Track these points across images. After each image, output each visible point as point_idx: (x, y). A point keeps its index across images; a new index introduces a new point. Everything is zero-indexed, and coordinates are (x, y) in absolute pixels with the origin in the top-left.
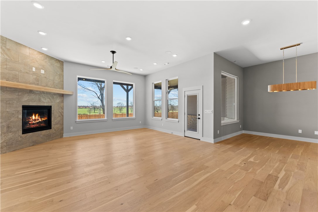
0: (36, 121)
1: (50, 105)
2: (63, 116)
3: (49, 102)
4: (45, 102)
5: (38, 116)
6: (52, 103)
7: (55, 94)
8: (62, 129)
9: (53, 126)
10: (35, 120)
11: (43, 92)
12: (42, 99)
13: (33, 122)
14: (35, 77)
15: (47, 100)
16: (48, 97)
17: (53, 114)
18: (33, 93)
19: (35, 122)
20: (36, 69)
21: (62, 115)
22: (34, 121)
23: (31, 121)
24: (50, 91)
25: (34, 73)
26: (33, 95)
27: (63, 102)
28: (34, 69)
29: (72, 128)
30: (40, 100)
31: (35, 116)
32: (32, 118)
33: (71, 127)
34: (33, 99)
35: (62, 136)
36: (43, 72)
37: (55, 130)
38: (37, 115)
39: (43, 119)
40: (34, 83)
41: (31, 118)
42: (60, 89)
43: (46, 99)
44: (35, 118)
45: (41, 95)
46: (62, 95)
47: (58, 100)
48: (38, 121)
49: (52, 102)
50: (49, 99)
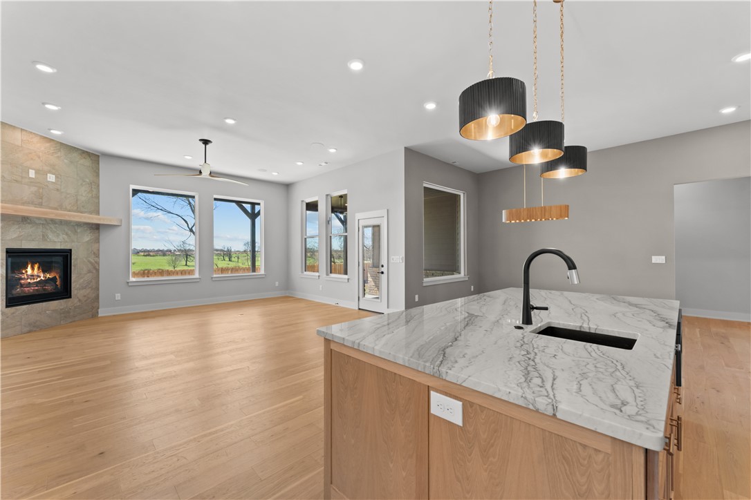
0: (34, 279)
1: (68, 247)
2: (98, 271)
3: (66, 242)
4: (56, 241)
5: (39, 268)
6: (73, 244)
7: (79, 224)
8: (97, 298)
9: (74, 292)
10: (32, 277)
11: (53, 221)
12: (51, 236)
13: (29, 281)
14: (34, 189)
15: (61, 237)
16: (64, 231)
17: (75, 266)
18: (29, 223)
19: (32, 281)
20: (37, 172)
21: (95, 269)
22: (31, 279)
23: (24, 278)
24: (67, 218)
25: (32, 182)
26: (31, 228)
27: (97, 240)
28: (32, 174)
29: (118, 296)
30: (44, 238)
31: (33, 269)
32: (26, 272)
33: (116, 295)
34: (31, 235)
35: (95, 315)
36: (51, 178)
37: (80, 300)
38: (36, 266)
39: (48, 276)
40: (32, 203)
41: (24, 272)
42: (91, 213)
43: (58, 236)
44: (32, 273)
45: (48, 227)
46: (97, 227)
47: (87, 237)
48: (39, 279)
49: (73, 241)
50: (67, 234)
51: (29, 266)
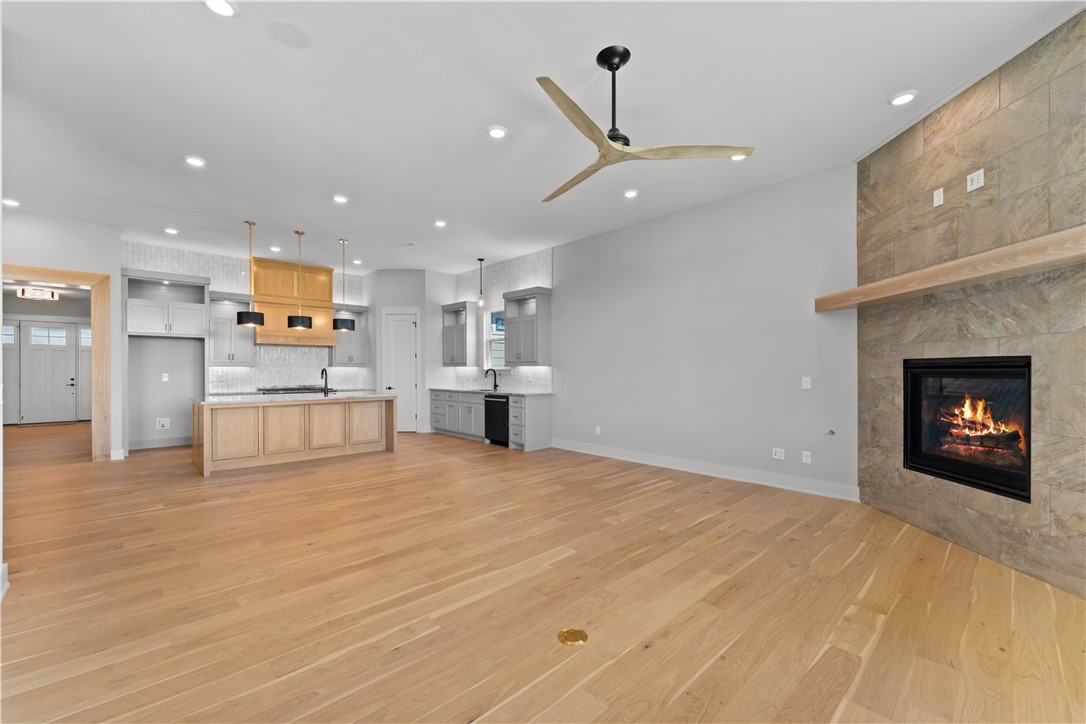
0: (976, 430)
1: (1019, 351)
3: (1015, 335)
5: (985, 410)
6: (1035, 340)
10: (972, 424)
12: (975, 326)
13: (967, 431)
15: (999, 325)
16: (1008, 305)
18: (934, 306)
19: (973, 434)
22: (970, 429)
23: (958, 425)
25: (942, 213)
26: (937, 314)
30: (962, 331)
31: (974, 409)
32: (962, 413)
34: (937, 330)
38: (981, 406)
39: (1003, 428)
40: (937, 259)
41: (957, 412)
43: (991, 321)
44: (973, 416)
45: (968, 306)
48: (985, 432)
49: (1034, 332)
50: (1015, 314)
51: (968, 403)
